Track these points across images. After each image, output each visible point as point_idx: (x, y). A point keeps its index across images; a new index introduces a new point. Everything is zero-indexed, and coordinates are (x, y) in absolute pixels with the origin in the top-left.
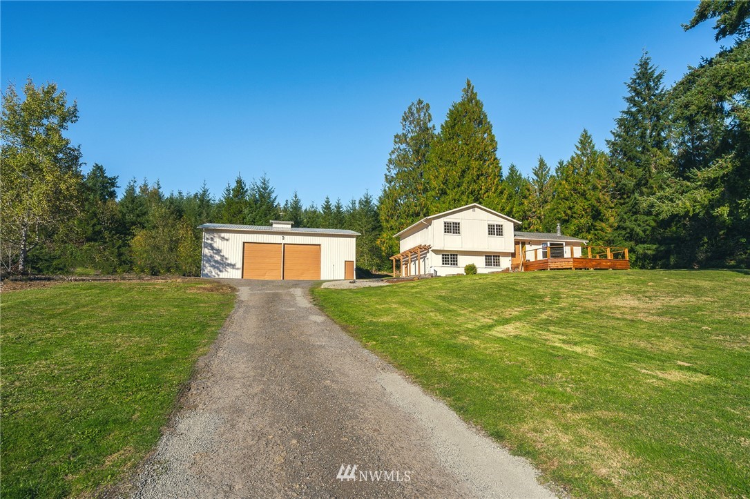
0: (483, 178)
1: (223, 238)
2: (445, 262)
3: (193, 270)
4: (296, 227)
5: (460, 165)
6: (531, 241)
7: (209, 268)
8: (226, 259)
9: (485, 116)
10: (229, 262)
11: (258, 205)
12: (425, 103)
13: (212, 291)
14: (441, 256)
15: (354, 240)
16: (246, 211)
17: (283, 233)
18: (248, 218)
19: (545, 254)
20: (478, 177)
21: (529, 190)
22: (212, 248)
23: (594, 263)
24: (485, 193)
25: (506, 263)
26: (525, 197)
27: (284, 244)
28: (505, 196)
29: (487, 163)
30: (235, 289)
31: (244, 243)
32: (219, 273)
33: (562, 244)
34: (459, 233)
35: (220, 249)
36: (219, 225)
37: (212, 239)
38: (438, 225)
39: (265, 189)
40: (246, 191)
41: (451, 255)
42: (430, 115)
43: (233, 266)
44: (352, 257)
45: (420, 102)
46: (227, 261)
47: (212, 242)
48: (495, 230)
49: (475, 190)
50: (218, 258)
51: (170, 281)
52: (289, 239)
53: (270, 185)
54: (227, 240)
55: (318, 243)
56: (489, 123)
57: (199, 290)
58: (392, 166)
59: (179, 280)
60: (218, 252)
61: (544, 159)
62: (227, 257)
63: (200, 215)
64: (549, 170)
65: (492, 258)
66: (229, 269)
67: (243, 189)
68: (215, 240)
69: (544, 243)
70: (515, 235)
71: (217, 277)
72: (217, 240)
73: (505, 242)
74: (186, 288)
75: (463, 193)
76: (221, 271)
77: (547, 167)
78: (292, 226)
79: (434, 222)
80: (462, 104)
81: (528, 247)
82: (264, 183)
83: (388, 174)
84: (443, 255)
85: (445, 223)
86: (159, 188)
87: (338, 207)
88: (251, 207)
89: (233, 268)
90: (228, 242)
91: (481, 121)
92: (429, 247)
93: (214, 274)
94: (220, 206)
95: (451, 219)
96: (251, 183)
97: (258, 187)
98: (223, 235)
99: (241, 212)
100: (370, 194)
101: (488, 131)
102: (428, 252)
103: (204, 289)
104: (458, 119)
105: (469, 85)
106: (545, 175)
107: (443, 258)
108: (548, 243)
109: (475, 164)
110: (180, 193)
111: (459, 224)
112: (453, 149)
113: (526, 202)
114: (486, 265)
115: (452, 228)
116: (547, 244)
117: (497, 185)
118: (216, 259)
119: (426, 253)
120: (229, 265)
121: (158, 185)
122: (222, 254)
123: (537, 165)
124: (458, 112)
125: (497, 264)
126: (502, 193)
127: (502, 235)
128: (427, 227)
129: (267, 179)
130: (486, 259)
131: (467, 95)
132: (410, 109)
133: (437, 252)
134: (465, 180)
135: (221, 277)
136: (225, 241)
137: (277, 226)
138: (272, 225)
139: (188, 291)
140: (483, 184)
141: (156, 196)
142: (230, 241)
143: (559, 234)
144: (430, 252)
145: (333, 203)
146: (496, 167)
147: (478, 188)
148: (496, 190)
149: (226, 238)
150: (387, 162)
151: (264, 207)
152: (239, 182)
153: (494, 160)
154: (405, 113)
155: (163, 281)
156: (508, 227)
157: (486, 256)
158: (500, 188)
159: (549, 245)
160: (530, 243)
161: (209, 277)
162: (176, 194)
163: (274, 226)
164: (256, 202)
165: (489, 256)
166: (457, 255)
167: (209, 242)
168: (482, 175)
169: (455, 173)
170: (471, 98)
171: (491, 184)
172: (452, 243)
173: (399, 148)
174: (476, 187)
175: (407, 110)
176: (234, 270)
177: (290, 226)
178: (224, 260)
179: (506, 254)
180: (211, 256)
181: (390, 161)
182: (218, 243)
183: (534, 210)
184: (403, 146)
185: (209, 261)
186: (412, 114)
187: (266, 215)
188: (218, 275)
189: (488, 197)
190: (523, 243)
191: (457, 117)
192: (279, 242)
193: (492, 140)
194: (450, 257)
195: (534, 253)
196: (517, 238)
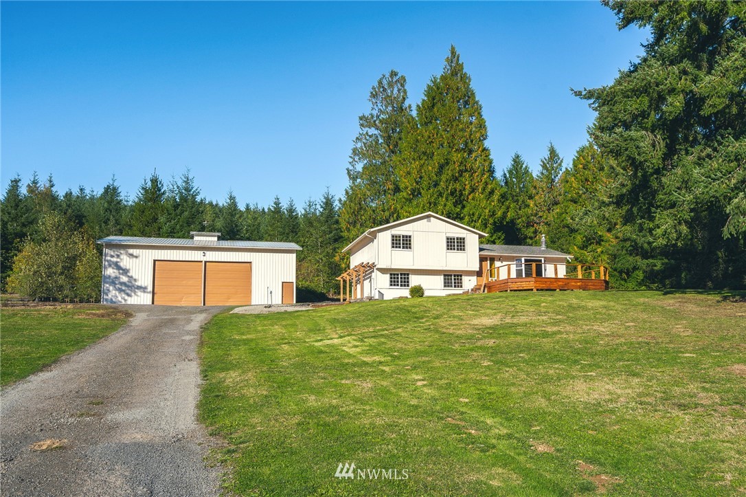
0: (467, 175)
1: (131, 255)
2: (394, 282)
3: (93, 294)
4: (223, 239)
5: (438, 159)
6: (501, 256)
7: (114, 292)
8: (135, 280)
9: (473, 94)
10: (139, 284)
11: (178, 211)
12: (400, 75)
13: (103, 316)
14: (388, 276)
15: (294, 255)
16: (162, 219)
17: (204, 249)
18: (165, 229)
19: (519, 273)
20: (461, 173)
21: (535, 187)
22: (118, 267)
23: (560, 283)
24: (469, 194)
25: (469, 283)
26: (531, 197)
27: (206, 262)
28: (496, 197)
29: (474, 155)
30: (132, 315)
31: (155, 261)
32: (126, 297)
33: (541, 261)
34: (410, 248)
35: (128, 268)
36: (129, 238)
37: (118, 256)
38: (384, 238)
39: (188, 190)
40: (164, 193)
41: (401, 274)
42: (405, 92)
43: (144, 289)
44: (292, 277)
45: (393, 74)
46: (136, 284)
47: (119, 260)
48: (455, 244)
49: (456, 190)
50: (124, 279)
51: (59, 307)
52: (211, 256)
53: (195, 185)
54: (136, 257)
55: (249, 261)
56: (477, 102)
57: (89, 315)
58: (357, 158)
59: (69, 307)
60: (125, 272)
61: (556, 148)
62: (137, 278)
63: (106, 223)
64: (562, 161)
65: (453, 278)
66: (139, 293)
67: (160, 190)
68: (122, 257)
69: (518, 259)
70: (481, 250)
71: (123, 302)
72: (124, 257)
73: (469, 259)
74: (74, 314)
75: (440, 195)
76: (129, 295)
77: (559, 158)
78: (219, 238)
79: (380, 235)
80: (443, 78)
81: (497, 264)
82: (187, 182)
83: (351, 168)
84: (391, 274)
85: (393, 236)
86: (52, 186)
87: (291, 210)
88: (169, 214)
89: (144, 292)
90: (137, 260)
91: (468, 99)
92: (373, 265)
93: (120, 299)
94: (132, 209)
95: (401, 231)
96: (170, 184)
97: (178, 187)
98: (131, 251)
99: (155, 219)
100: (332, 193)
101: (476, 113)
102: (373, 271)
103: (94, 314)
104: (437, 98)
105: (453, 53)
106: (557, 168)
107: (391, 278)
108: (523, 260)
109: (456, 157)
110: (81, 190)
111: (410, 237)
112: (429, 137)
113: (531, 203)
114: (445, 286)
115: (403, 243)
116: (521, 260)
117: (486, 183)
118: (122, 280)
119: (371, 273)
120: (139, 288)
121: (51, 181)
122: (130, 274)
123: (547, 154)
124: (438, 88)
125: (459, 284)
126: (492, 192)
127: (464, 250)
128: (373, 241)
129: (190, 177)
130: (445, 279)
131: (451, 66)
132: (380, 82)
133: (383, 271)
134: (444, 178)
135: (129, 302)
136: (134, 259)
137: (200, 239)
138: (192, 237)
139: (76, 317)
140: (467, 183)
141: (49, 197)
142: (141, 258)
143: (543, 248)
144: (375, 270)
145: (284, 205)
146: (485, 160)
147: (460, 188)
148: (484, 189)
149: (135, 254)
150: (350, 153)
151: (186, 213)
152: (155, 181)
153: (483, 151)
154: (373, 88)
155: (52, 307)
156: (472, 241)
157: (445, 275)
158: (490, 187)
159: (523, 261)
160: (500, 259)
161: (115, 303)
162: (76, 192)
163: (196, 238)
164: (176, 206)
165: (448, 275)
166: (408, 274)
167: (114, 259)
168: (466, 171)
169: (431, 168)
170: (456, 71)
171: (478, 182)
172: (402, 260)
173: (367, 133)
174: (458, 186)
175: (376, 84)
176: (146, 294)
177: (216, 239)
178: (133, 282)
179: (469, 273)
180: (116, 278)
181: (355, 151)
182: (125, 262)
183: (540, 214)
184: (372, 131)
185: (113, 283)
186: (385, 90)
187: (189, 224)
188: (125, 300)
189: (473, 199)
190: (492, 260)
191: (436, 95)
192: (199, 260)
193: (482, 126)
194: (399, 277)
195: (505, 271)
196: (482, 253)
